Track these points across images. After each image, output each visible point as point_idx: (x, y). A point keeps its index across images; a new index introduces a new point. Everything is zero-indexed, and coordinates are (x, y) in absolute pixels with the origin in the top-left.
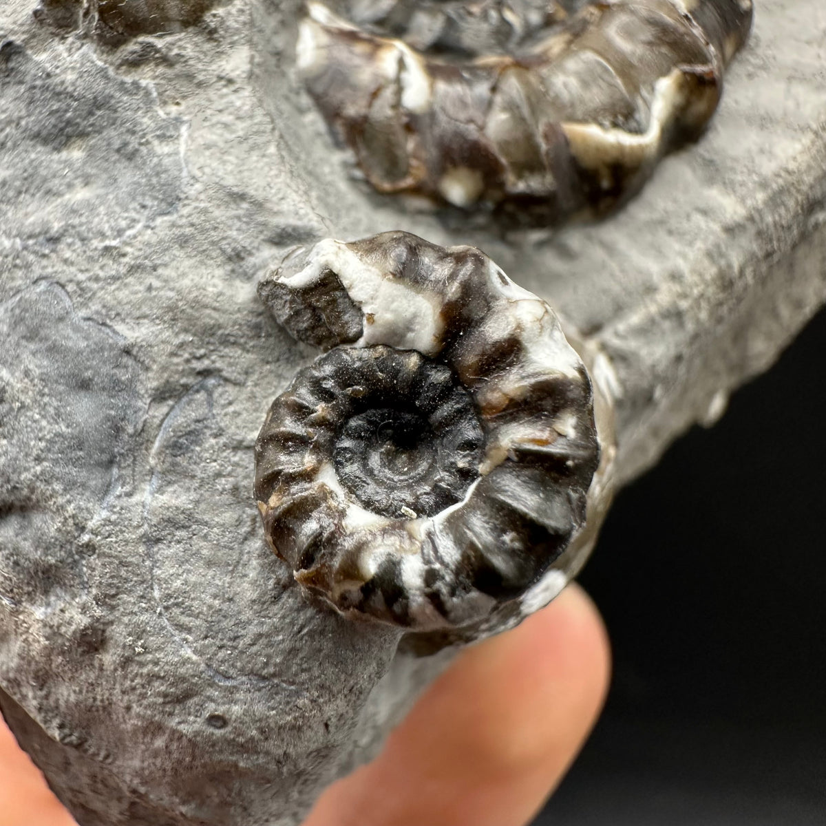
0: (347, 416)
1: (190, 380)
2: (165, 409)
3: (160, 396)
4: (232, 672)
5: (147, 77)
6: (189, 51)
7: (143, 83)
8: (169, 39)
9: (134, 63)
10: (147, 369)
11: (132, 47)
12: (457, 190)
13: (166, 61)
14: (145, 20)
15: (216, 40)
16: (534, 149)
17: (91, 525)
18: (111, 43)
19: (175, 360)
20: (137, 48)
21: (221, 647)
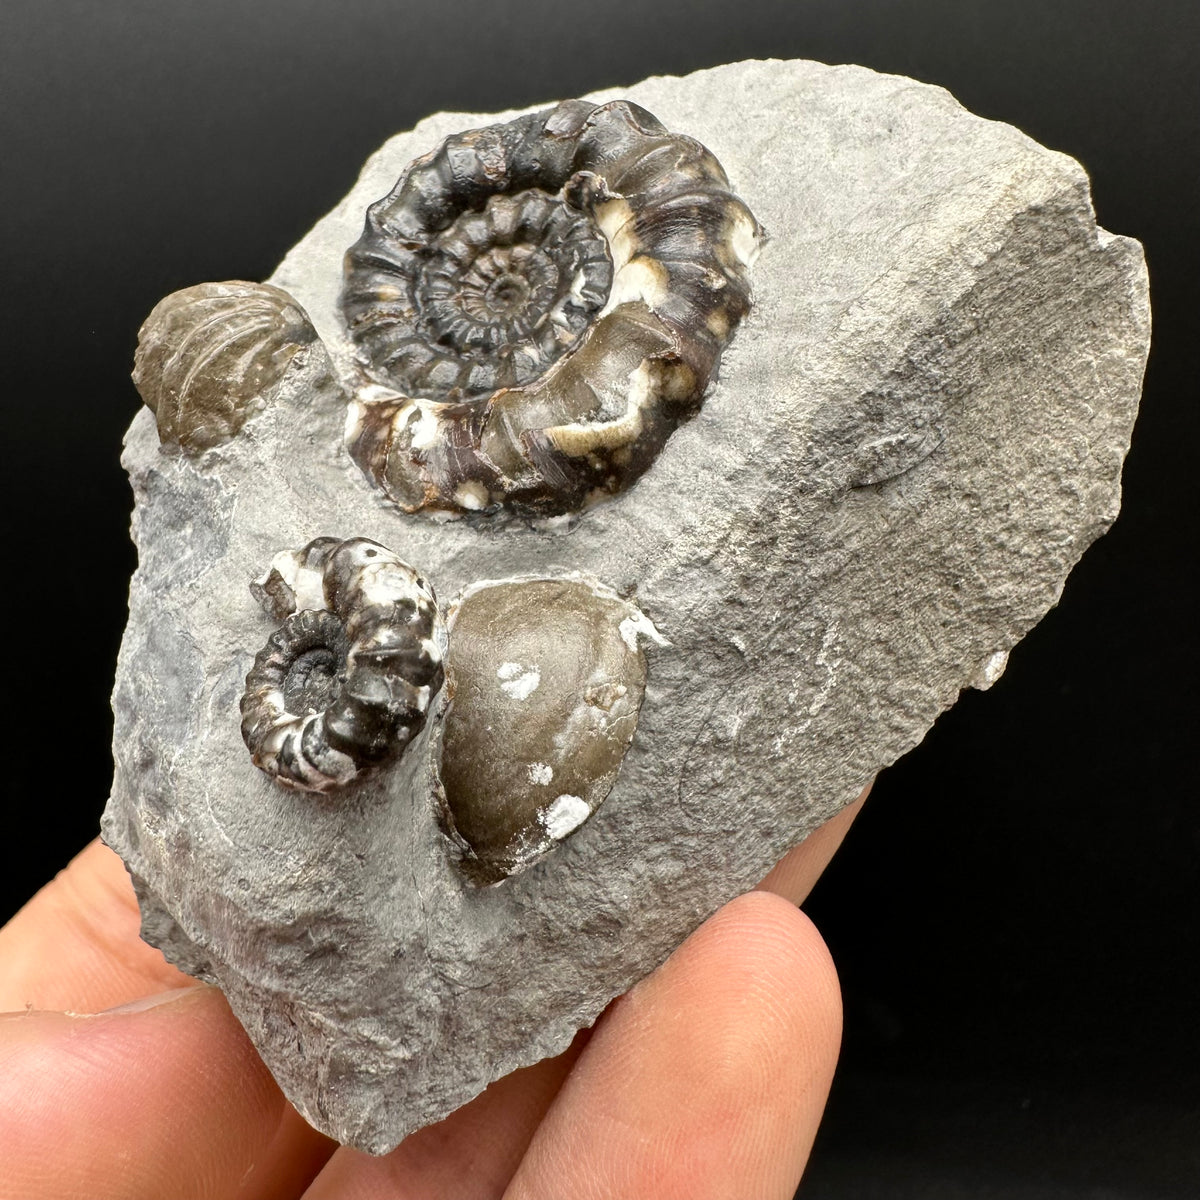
0: (292, 660)
1: (229, 659)
2: (215, 679)
3: (212, 672)
4: (248, 846)
5: (216, 474)
6: (238, 451)
7: (215, 478)
8: (225, 447)
9: (209, 467)
10: (205, 656)
11: (205, 457)
12: (471, 499)
13: (225, 461)
14: (208, 439)
15: (253, 440)
16: (514, 455)
17: (173, 760)
18: (194, 458)
19: (220, 647)
20: (208, 457)
21: (240, 830)
